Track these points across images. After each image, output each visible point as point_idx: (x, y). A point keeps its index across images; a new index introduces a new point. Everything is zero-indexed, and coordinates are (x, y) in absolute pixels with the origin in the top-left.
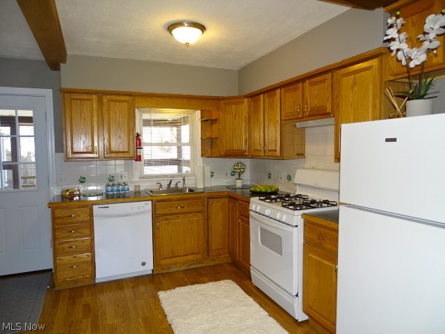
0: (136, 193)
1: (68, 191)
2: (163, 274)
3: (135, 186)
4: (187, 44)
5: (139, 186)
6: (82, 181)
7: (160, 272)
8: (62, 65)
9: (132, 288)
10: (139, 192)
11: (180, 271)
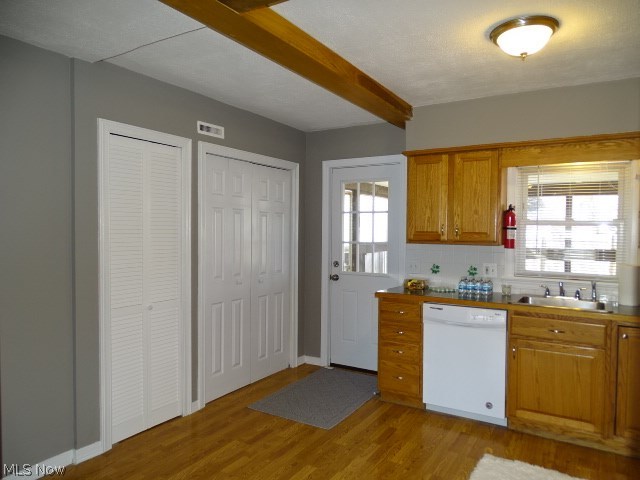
0: (504, 296)
1: (410, 281)
2: (522, 434)
3: (504, 287)
4: (524, 56)
5: (509, 287)
6: (435, 270)
7: (520, 430)
8: (407, 122)
9: (462, 433)
10: (509, 297)
11: (554, 441)
